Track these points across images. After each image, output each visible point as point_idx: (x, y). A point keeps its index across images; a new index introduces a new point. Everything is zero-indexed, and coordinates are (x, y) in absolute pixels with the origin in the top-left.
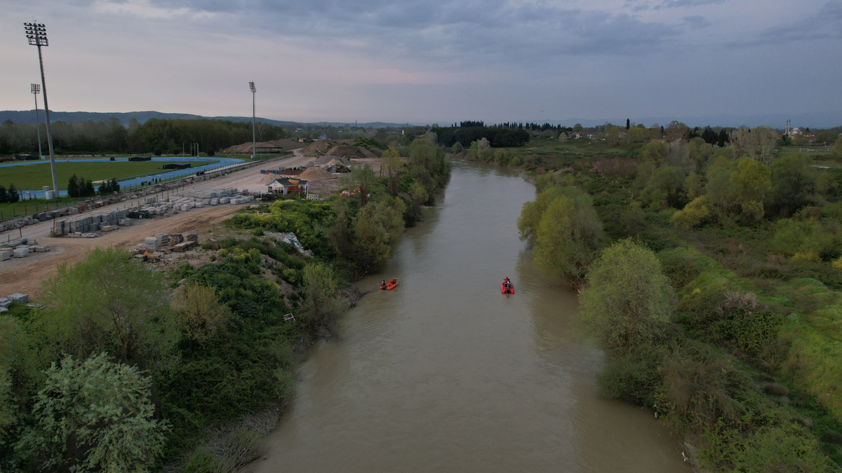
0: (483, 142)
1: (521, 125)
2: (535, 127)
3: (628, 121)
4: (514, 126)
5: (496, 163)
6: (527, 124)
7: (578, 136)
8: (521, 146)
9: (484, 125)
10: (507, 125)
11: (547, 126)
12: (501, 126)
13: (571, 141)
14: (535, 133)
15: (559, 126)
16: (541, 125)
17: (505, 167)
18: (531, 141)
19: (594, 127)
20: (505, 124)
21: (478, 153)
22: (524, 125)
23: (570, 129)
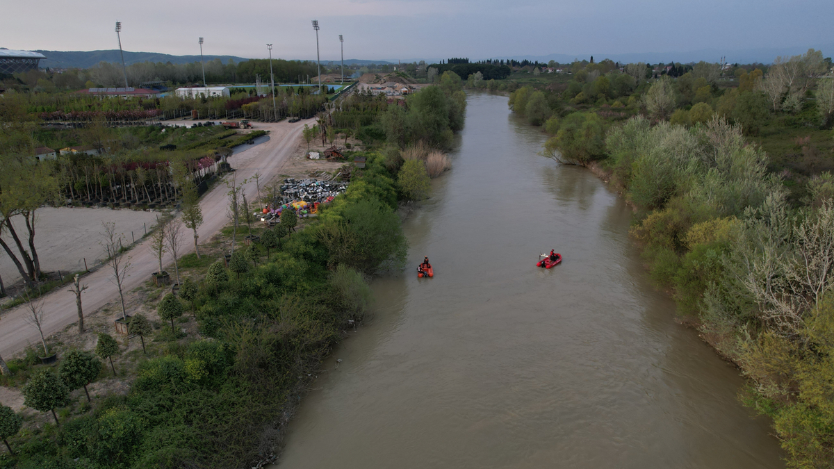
0: (478, 75)
1: (502, 62)
2: (515, 63)
3: (592, 58)
4: (496, 62)
5: (488, 90)
6: (508, 61)
7: (550, 71)
8: (504, 78)
9: (469, 62)
10: (489, 61)
11: (526, 63)
12: (484, 62)
13: (545, 75)
14: (514, 68)
15: (536, 62)
16: (520, 62)
17: (494, 91)
18: (512, 75)
19: (570, 63)
20: (488, 61)
21: (475, 83)
22: (505, 61)
23: (545, 65)
